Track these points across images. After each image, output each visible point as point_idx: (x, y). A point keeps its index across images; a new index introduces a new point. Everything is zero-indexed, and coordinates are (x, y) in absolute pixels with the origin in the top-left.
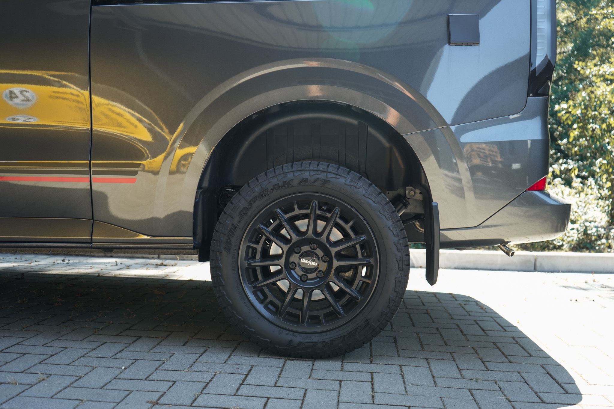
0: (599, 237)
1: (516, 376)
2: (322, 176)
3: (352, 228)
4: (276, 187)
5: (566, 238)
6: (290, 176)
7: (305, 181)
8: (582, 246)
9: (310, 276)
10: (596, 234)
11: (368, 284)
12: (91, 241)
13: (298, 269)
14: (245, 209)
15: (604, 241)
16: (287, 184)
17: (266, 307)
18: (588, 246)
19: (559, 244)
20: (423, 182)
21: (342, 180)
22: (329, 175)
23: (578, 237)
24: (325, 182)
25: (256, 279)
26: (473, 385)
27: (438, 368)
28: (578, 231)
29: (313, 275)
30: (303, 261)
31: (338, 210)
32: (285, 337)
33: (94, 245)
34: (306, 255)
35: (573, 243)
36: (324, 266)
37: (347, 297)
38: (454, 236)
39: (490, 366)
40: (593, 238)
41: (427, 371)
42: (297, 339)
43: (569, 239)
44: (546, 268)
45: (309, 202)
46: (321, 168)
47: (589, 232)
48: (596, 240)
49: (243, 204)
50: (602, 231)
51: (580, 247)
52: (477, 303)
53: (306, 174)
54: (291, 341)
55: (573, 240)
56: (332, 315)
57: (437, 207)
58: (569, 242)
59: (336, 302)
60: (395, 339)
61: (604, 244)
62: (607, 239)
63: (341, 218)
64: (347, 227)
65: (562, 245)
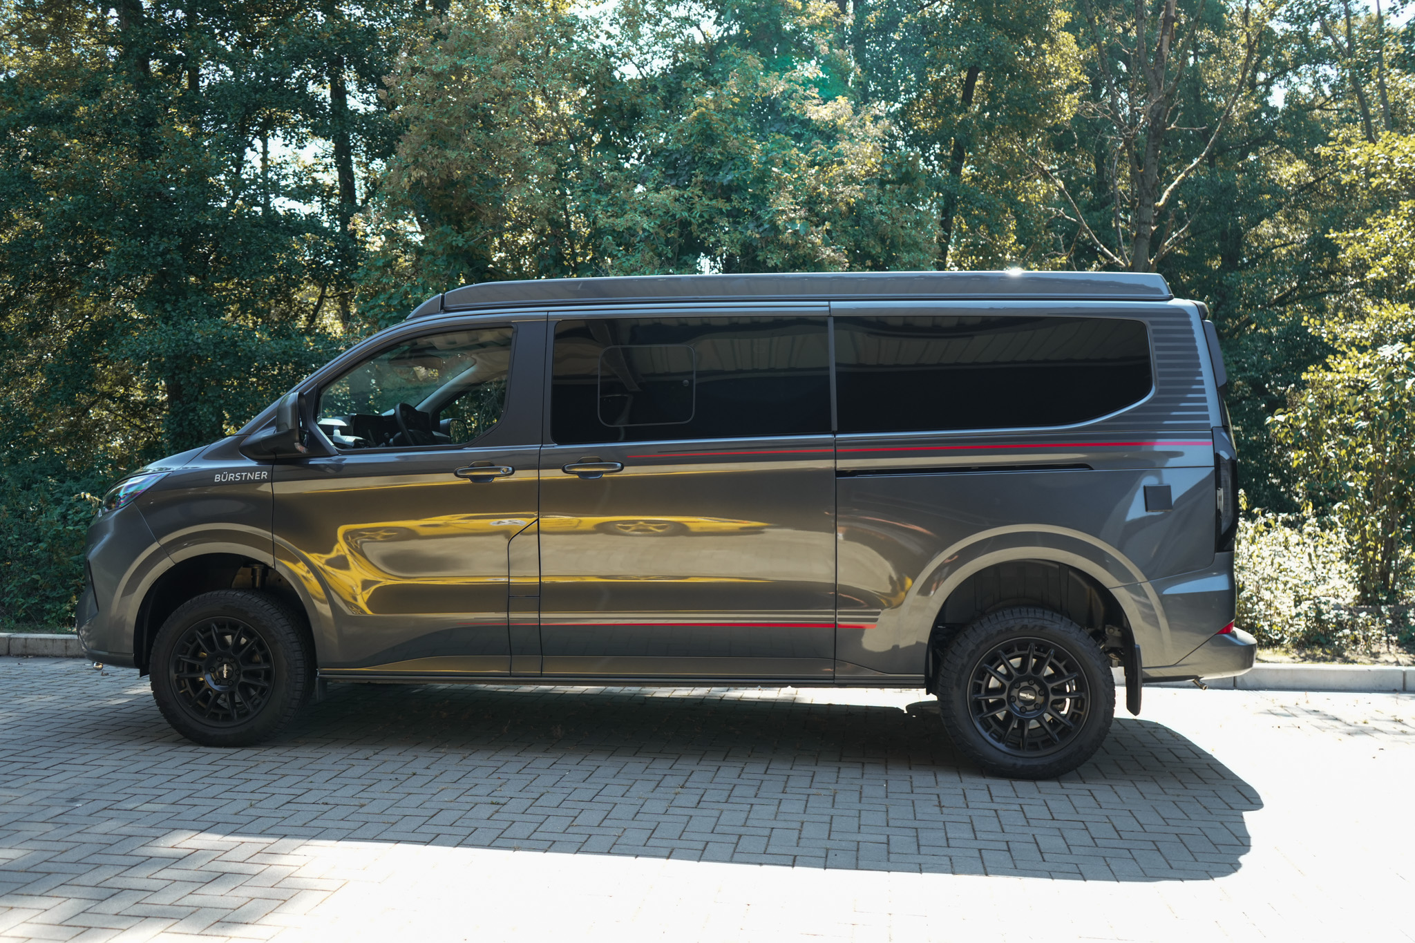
0: (1340, 625)
1: (1211, 793)
2: (1039, 623)
3: (1065, 667)
4: (1000, 632)
5: (1287, 626)
6: (1012, 622)
7: (1025, 627)
8: (1312, 640)
9: (1029, 708)
10: (1334, 620)
11: (1080, 715)
12: (834, 678)
13: (1017, 702)
14: (973, 651)
15: (1347, 632)
16: (1009, 630)
17: (990, 735)
18: (1323, 640)
19: (1277, 638)
20: (1125, 625)
21: (1057, 626)
22: (1045, 622)
23: (1307, 626)
24: (1042, 628)
25: (982, 711)
26: (1176, 798)
27: (1143, 787)
28: (1306, 616)
29: (1032, 707)
30: (1021, 694)
31: (1052, 651)
32: (1009, 761)
33: (836, 681)
34: (1024, 689)
35: (1299, 635)
36: (1040, 700)
37: (1062, 726)
38: (1153, 673)
39: (1188, 786)
40: (1331, 626)
41: (1135, 789)
42: (1020, 762)
43: (1292, 629)
44: (1249, 684)
45: (1027, 644)
46: (1038, 615)
47: (1325, 617)
48: (1336, 630)
49: (971, 647)
50: (1345, 616)
51: (1309, 642)
52: (1167, 730)
53: (1026, 622)
54: (1015, 764)
55: (1298, 631)
56: (1049, 742)
57: (1139, 649)
58: (1292, 634)
59: (1053, 730)
60: (1095, 764)
61: (1346, 637)
62: (1353, 628)
63: (1055, 657)
64: (1061, 666)
65: (1282, 639)
